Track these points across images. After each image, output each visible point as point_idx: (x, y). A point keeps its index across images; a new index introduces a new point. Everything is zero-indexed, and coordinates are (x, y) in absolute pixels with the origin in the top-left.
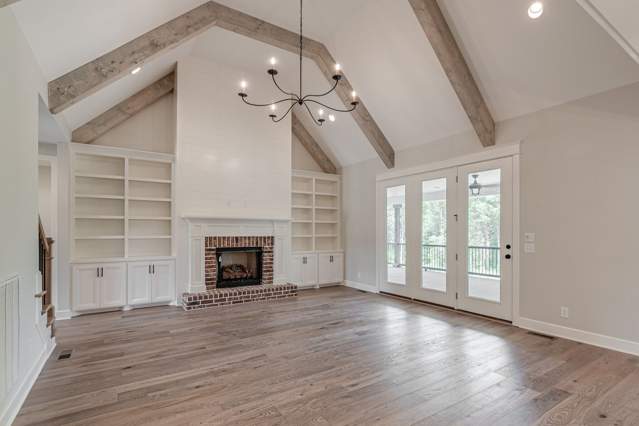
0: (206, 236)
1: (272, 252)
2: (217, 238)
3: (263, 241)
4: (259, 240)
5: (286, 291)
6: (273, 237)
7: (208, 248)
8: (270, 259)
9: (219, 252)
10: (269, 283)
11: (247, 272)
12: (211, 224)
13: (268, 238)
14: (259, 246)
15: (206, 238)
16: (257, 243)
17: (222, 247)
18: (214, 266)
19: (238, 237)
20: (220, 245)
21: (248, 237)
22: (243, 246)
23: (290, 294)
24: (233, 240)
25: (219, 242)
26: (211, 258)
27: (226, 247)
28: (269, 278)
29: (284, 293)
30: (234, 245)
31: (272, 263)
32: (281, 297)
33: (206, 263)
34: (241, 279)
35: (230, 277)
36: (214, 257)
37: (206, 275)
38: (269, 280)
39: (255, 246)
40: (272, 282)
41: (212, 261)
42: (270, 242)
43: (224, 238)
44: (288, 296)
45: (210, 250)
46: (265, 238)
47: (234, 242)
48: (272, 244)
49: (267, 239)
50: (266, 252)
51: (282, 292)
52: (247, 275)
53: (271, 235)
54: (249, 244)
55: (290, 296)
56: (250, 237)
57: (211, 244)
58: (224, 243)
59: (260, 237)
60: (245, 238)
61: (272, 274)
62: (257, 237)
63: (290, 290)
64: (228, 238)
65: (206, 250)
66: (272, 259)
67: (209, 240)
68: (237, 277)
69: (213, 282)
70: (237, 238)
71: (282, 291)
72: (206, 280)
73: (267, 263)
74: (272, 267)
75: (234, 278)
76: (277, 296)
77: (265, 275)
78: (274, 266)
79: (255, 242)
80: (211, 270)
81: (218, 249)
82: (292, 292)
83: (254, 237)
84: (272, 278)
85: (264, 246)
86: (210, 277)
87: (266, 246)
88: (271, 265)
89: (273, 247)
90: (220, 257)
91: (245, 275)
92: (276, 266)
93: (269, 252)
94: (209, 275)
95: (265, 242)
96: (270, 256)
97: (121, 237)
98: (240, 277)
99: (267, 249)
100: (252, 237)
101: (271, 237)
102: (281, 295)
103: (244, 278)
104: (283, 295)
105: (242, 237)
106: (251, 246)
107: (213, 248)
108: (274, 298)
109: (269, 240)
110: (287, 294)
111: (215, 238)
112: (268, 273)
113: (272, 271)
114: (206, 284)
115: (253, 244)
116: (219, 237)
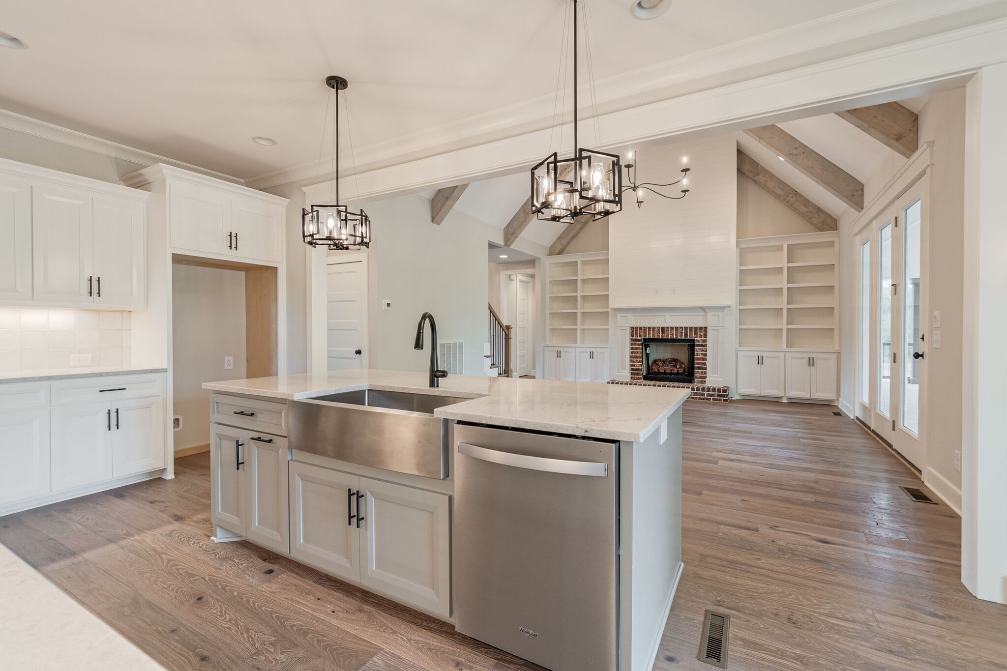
0: (632, 326)
1: (706, 346)
2: (643, 328)
3: (693, 332)
4: (688, 331)
5: (711, 393)
6: (706, 328)
7: (634, 338)
8: (702, 354)
9: (647, 342)
10: (702, 382)
11: (678, 367)
12: (636, 315)
13: (701, 328)
14: (688, 338)
15: (632, 328)
16: (686, 334)
17: (647, 337)
18: (639, 356)
19: (664, 327)
20: (645, 335)
21: (676, 328)
22: (670, 338)
23: (716, 397)
24: (658, 331)
25: (644, 333)
26: (636, 349)
27: (652, 337)
28: (701, 376)
29: (707, 396)
30: (659, 336)
31: (705, 359)
32: (704, 399)
33: (632, 353)
34: (671, 373)
35: (658, 370)
36: (639, 348)
37: (632, 365)
38: (701, 379)
39: (683, 338)
40: (705, 381)
41: (638, 352)
42: (703, 334)
43: (649, 328)
44: (713, 399)
45: (636, 340)
46: (696, 329)
47: (659, 332)
48: (705, 336)
49: (698, 330)
50: (698, 345)
51: (704, 394)
52: (678, 371)
53: (703, 325)
54: (677, 335)
55: (717, 400)
56: (678, 327)
57: (636, 334)
58: (649, 334)
59: (690, 328)
60: (672, 328)
61: (705, 373)
62: (686, 328)
63: (716, 393)
64: (654, 328)
65: (632, 340)
66: (705, 355)
67: (634, 330)
68: (667, 372)
69: (639, 373)
70: (663, 329)
71: (706, 393)
72: (632, 370)
73: (699, 359)
74: (705, 364)
75: (664, 372)
76: (698, 397)
77: (698, 373)
78: (707, 362)
79: (684, 333)
80: (636, 360)
81: (645, 340)
82: (718, 396)
83: (682, 328)
84: (706, 377)
85: (696, 339)
86: (635, 368)
87: (698, 339)
88: (704, 362)
89: (706, 340)
90: (648, 348)
91: (675, 371)
92: (709, 363)
93: (701, 346)
94: (634, 365)
95: (696, 333)
96: (703, 351)
97: (575, 327)
98: (670, 372)
99: (699, 342)
100: (680, 328)
101: (704, 328)
102: (704, 397)
103: (675, 374)
104: (706, 397)
105: (668, 328)
106: (679, 338)
107: (639, 338)
108: (694, 399)
109: (701, 332)
110: (712, 398)
111: (641, 328)
112: (700, 371)
113: (706, 369)
114: (632, 374)
115: (681, 335)
116: (644, 328)
